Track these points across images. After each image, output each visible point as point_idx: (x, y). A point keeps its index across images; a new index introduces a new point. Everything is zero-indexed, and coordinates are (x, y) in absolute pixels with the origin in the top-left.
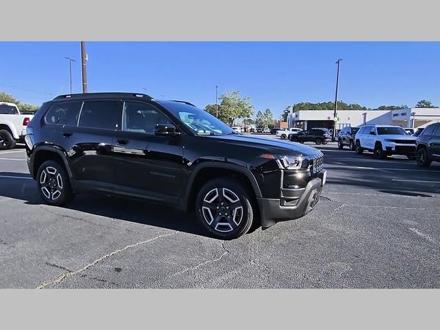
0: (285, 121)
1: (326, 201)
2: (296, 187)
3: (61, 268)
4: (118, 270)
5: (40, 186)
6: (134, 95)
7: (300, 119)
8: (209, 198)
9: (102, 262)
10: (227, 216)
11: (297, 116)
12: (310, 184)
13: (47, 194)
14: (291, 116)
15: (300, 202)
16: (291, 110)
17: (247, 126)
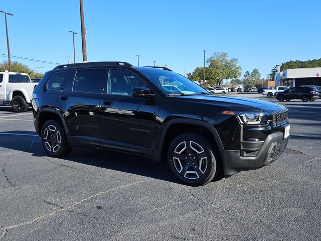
0: (273, 80)
1: (297, 155)
2: (257, 140)
3: (55, 205)
4: (99, 208)
5: (44, 141)
6: (118, 63)
7: (287, 78)
8: (179, 150)
9: (87, 201)
10: (194, 165)
11: (284, 74)
12: (270, 137)
13: (49, 147)
14: (279, 74)
15: (260, 153)
16: (279, 68)
17: (234, 86)
